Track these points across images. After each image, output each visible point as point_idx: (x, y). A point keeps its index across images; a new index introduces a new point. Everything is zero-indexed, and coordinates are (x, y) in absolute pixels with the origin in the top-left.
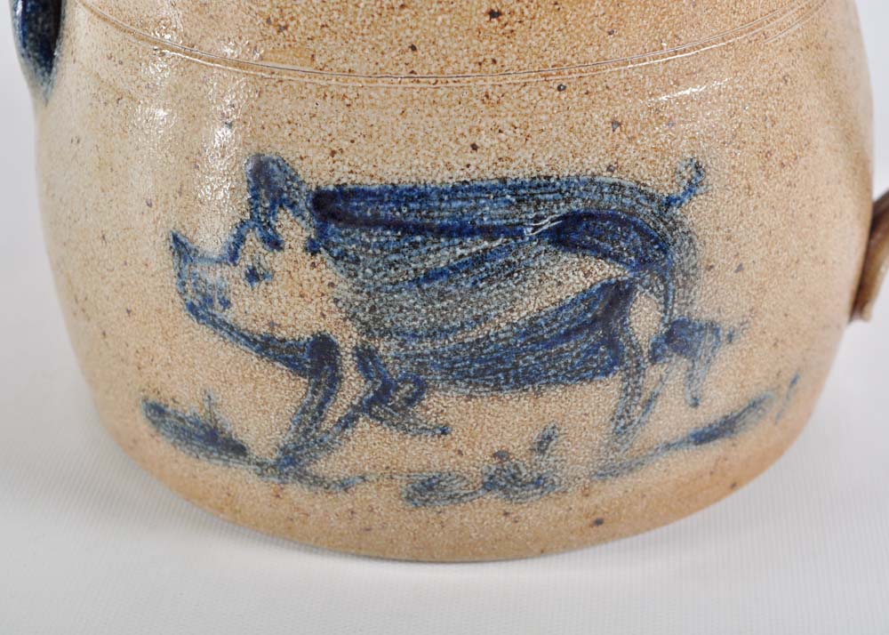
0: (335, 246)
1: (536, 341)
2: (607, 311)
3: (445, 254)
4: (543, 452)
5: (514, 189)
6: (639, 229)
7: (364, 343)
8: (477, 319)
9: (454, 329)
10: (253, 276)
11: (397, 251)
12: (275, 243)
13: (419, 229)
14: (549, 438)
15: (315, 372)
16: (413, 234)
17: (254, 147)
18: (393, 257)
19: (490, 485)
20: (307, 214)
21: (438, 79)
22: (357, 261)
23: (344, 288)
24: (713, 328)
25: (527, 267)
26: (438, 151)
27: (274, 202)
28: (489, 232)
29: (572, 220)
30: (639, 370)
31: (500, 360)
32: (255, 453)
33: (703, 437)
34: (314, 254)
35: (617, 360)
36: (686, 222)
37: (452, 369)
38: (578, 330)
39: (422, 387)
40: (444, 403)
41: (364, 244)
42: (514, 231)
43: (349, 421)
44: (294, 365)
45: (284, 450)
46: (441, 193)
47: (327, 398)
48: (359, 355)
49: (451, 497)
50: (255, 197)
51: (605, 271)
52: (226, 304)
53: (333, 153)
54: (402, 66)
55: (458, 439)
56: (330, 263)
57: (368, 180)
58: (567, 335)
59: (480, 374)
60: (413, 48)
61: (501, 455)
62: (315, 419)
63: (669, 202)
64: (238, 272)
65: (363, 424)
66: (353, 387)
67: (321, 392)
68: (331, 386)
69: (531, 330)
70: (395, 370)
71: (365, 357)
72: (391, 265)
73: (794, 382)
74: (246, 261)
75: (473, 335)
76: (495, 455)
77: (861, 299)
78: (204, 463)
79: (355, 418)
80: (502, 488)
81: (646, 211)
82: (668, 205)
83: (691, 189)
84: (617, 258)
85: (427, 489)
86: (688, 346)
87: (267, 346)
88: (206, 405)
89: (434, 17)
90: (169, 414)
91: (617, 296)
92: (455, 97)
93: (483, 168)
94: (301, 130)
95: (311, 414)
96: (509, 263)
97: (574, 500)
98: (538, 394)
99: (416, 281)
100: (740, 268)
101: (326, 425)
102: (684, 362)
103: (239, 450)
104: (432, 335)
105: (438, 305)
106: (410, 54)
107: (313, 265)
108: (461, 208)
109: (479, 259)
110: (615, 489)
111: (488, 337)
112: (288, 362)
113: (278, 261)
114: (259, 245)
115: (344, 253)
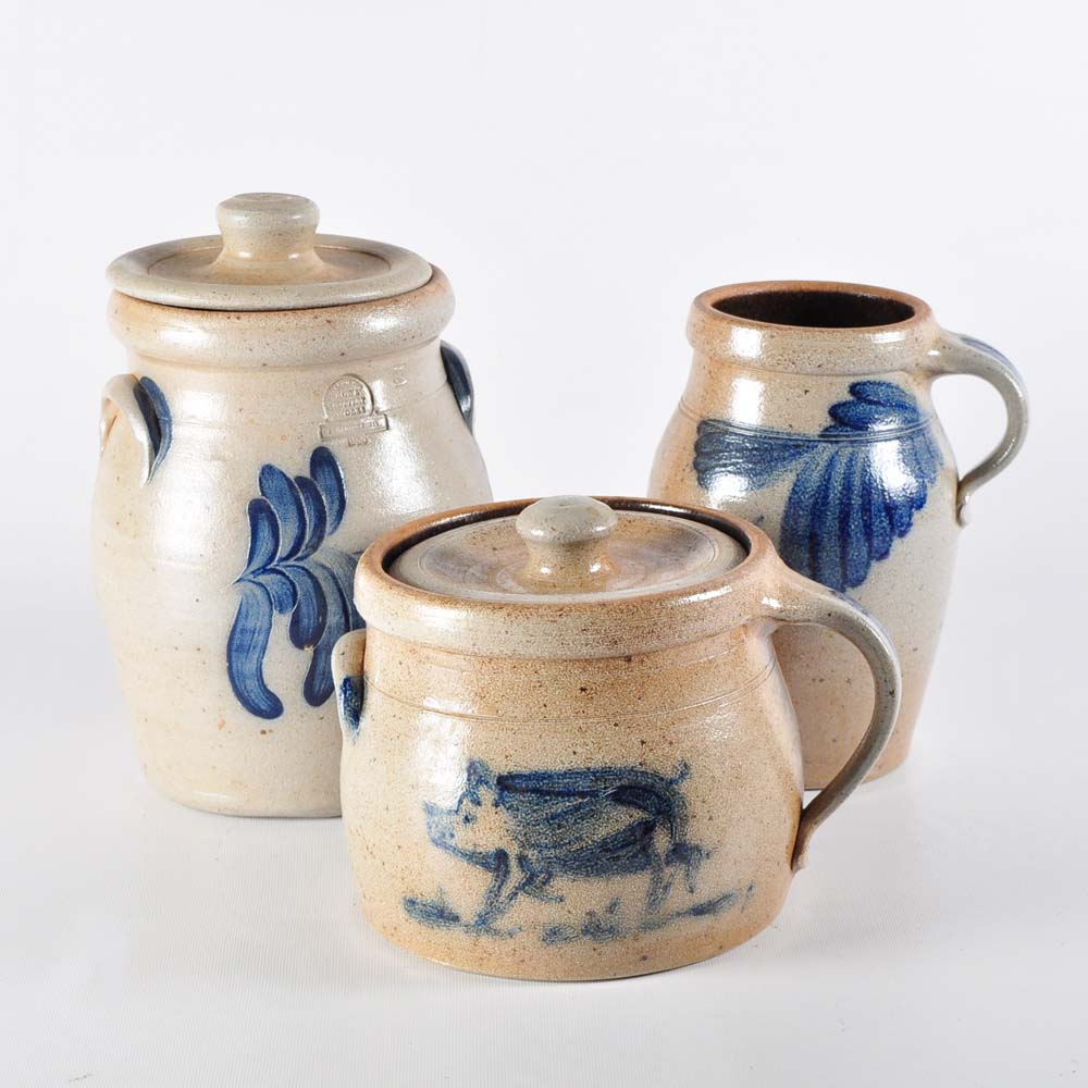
0: (507, 802)
1: (607, 850)
2: (642, 836)
3: (560, 806)
4: (612, 913)
5: (594, 773)
6: (656, 795)
7: (521, 852)
8: (577, 838)
9: (565, 844)
10: (466, 820)
11: (537, 804)
12: (477, 803)
13: (548, 793)
14: (615, 904)
15: (497, 869)
16: (545, 796)
17: (468, 755)
18: (536, 808)
19: (586, 931)
20: (494, 787)
21: (557, 720)
22: (518, 810)
23: (512, 824)
24: (698, 849)
25: (601, 812)
26: (557, 755)
27: (478, 782)
28: (583, 795)
29: (622, 789)
30: (661, 870)
31: (589, 860)
32: (464, 919)
33: (699, 911)
34: (497, 807)
35: (648, 862)
36: (681, 792)
37: (565, 865)
38: (628, 845)
39: (550, 875)
40: (562, 884)
41: (521, 801)
43: (513, 896)
44: (486, 866)
45: (480, 916)
46: (558, 775)
47: (502, 883)
48: (518, 859)
49: (565, 939)
50: (469, 780)
51: (638, 815)
52: (452, 836)
53: (507, 757)
54: (540, 714)
55: (568, 905)
56: (505, 811)
58: (622, 847)
59: (579, 867)
60: (545, 706)
61: (591, 914)
62: (496, 895)
63: (671, 782)
64: (459, 819)
66: (516, 876)
67: (499, 880)
68: (505, 876)
69: (604, 846)
70: (537, 867)
71: (522, 859)
72: (535, 811)
73: (751, 888)
74: (463, 813)
75: (576, 846)
76: (587, 914)
77: (797, 850)
78: (436, 930)
79: (517, 894)
80: (592, 933)
81: (659, 785)
83: (683, 775)
84: (645, 809)
85: (553, 935)
86: (686, 858)
87: (473, 857)
88: (439, 894)
89: (555, 691)
90: (418, 904)
91: (648, 828)
92: (565, 729)
93: (578, 763)
94: (491, 746)
95: (494, 893)
96: (592, 810)
97: (629, 940)
99: (547, 819)
100: (711, 818)
101: (502, 899)
102: (684, 866)
103: (456, 919)
104: (555, 847)
105: (558, 832)
106: (543, 709)
108: (568, 783)
109: (577, 808)
110: (650, 938)
111: (582, 848)
112: (483, 865)
113: (479, 812)
114: (470, 804)
115: (511, 806)
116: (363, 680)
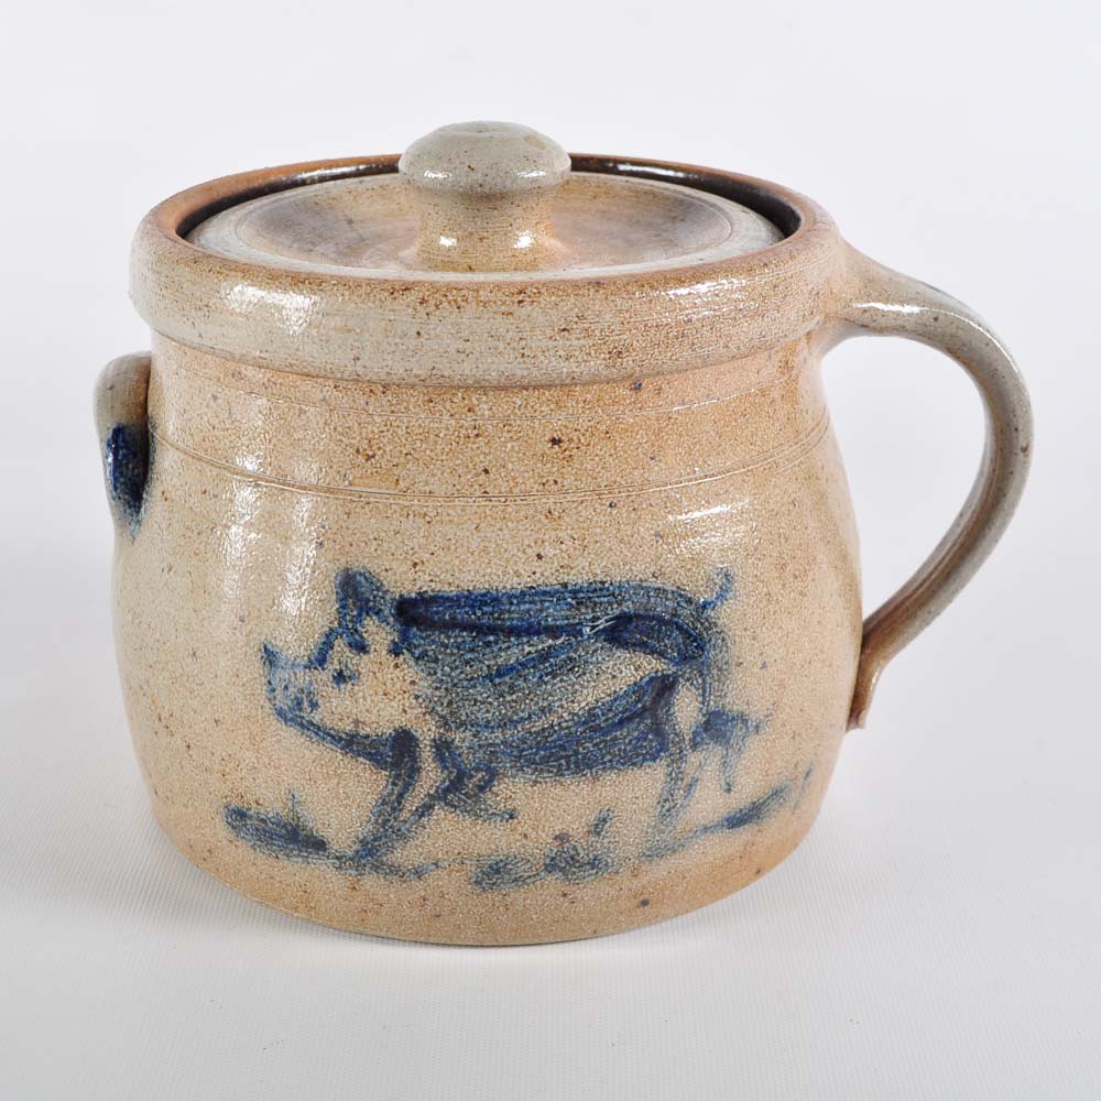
0: (416, 647)
1: (594, 729)
2: (655, 702)
3: (515, 652)
4: (599, 834)
5: (574, 593)
6: (679, 628)
7: (441, 735)
8: (542, 710)
9: (522, 720)
10: (340, 677)
11: (472, 650)
12: (361, 648)
13: (492, 630)
14: (605, 820)
15: (396, 765)
16: (486, 635)
17: (342, 563)
18: (469, 656)
19: (551, 866)
20: (391, 619)
21: (507, 498)
22: (436, 660)
23: (424, 686)
24: (742, 719)
25: (586, 662)
26: (508, 560)
27: (361, 610)
28: (553, 632)
29: (624, 620)
30: (682, 757)
31: (562, 747)
32: (334, 847)
33: (736, 821)
34: (397, 655)
35: (663, 747)
36: (720, 622)
37: (520, 757)
38: (629, 719)
39: (494, 773)
40: (514, 789)
41: (443, 644)
42: (574, 631)
43: (425, 810)
44: (376, 759)
45: (363, 842)
46: (510, 597)
47: (406, 787)
48: (437, 747)
49: (516, 880)
50: (343, 607)
51: (650, 665)
52: (314, 705)
53: (415, 565)
54: (477, 487)
55: (524, 823)
56: (412, 663)
57: (446, 588)
58: (621, 723)
59: (544, 760)
60: (486, 471)
61: (561, 838)
62: (394, 809)
64: (325, 675)
65: (439, 812)
66: (431, 775)
67: (400, 783)
68: (410, 777)
70: (469, 760)
71: (443, 748)
72: (467, 663)
73: (808, 774)
74: (333, 666)
75: (538, 725)
76: (556, 838)
78: (284, 862)
79: (431, 807)
80: (562, 869)
81: (686, 611)
82: (704, 606)
83: (721, 597)
84: (662, 654)
85: (494, 874)
86: (724, 736)
87: (352, 743)
88: (290, 804)
89: (504, 444)
90: (251, 817)
91: (664, 687)
92: (522, 513)
93: (546, 575)
94: (385, 545)
95: (390, 807)
96: (570, 659)
98: (596, 778)
99: (490, 677)
100: (764, 666)
101: (404, 815)
102: (719, 750)
103: (319, 845)
104: (502, 726)
105: (508, 698)
106: (483, 476)
107: (396, 666)
108: (528, 611)
109: (544, 656)
110: (660, 870)
111: (552, 726)
112: (370, 757)
113: (364, 663)
114: (347, 650)
115: (424, 655)
116: (147, 431)
